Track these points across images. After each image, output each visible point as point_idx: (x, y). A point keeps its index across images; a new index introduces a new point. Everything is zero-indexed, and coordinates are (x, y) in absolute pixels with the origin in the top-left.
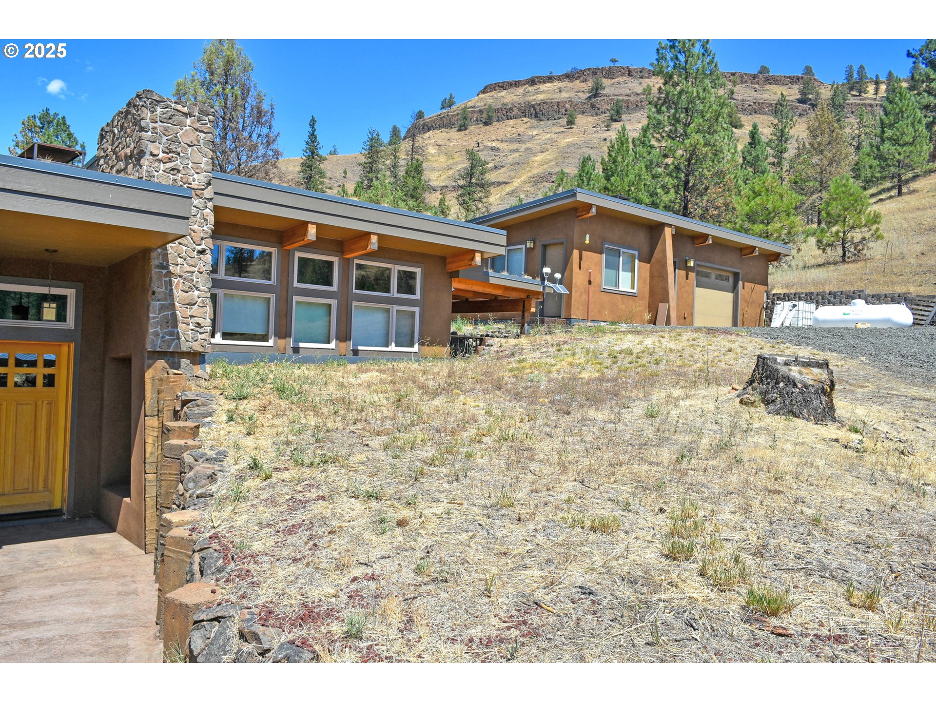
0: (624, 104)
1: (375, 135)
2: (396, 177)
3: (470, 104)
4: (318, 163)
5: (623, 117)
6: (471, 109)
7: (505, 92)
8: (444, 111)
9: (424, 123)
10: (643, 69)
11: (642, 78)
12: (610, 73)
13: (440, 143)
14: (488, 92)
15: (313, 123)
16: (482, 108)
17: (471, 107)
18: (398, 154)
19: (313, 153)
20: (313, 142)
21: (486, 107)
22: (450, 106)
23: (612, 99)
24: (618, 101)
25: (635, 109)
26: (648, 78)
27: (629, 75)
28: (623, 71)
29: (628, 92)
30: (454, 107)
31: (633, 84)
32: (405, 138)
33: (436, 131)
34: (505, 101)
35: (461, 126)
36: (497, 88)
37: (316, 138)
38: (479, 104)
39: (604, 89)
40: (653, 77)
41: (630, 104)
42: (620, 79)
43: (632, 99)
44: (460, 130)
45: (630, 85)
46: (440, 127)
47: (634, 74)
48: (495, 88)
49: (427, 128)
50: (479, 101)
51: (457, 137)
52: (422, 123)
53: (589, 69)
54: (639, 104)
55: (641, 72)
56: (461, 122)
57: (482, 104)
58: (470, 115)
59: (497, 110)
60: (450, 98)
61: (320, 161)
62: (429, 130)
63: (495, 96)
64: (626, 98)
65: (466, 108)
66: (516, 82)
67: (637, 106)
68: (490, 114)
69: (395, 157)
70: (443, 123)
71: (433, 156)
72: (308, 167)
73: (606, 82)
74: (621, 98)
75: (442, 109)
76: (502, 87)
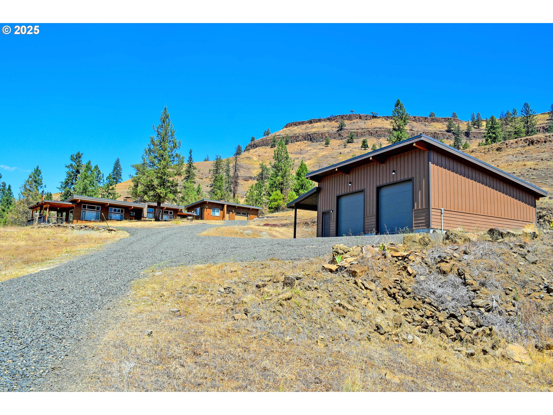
0: (355, 134)
2: (228, 176)
3: (278, 134)
4: (193, 170)
5: (354, 140)
6: (278, 137)
7: (297, 127)
8: (265, 137)
9: (254, 144)
10: (367, 115)
11: (366, 120)
12: (350, 118)
13: (260, 154)
14: (288, 127)
15: (191, 152)
16: (283, 136)
17: (278, 135)
18: (229, 165)
19: (190, 165)
20: (191, 160)
21: (286, 135)
22: (268, 135)
23: (349, 131)
24: (351, 133)
25: (361, 136)
26: (370, 120)
27: (360, 118)
28: (357, 116)
29: (358, 128)
30: (270, 135)
31: (361, 123)
32: (245, 151)
33: (260, 148)
34: (295, 132)
35: (272, 145)
36: (293, 125)
37: (192, 159)
38: (282, 134)
39: (345, 126)
40: (373, 119)
41: (358, 134)
42: (355, 121)
43: (359, 131)
44: (272, 147)
45: (360, 124)
46: (262, 146)
47: (362, 118)
48: (291, 125)
49: (255, 146)
50: (283, 132)
51: (270, 151)
52: (253, 143)
53: (339, 116)
54: (363, 134)
55: (366, 117)
56: (273, 143)
57: (284, 134)
58: (277, 140)
59: (291, 137)
60: (268, 131)
61: (194, 169)
62: (257, 147)
63: (291, 129)
64: (356, 131)
65: (274, 136)
66: (302, 122)
67: (362, 135)
68: (287, 139)
70: (264, 144)
71: (255, 162)
72: (188, 172)
73: (346, 122)
74: (354, 131)
75: (264, 136)
76: (295, 125)
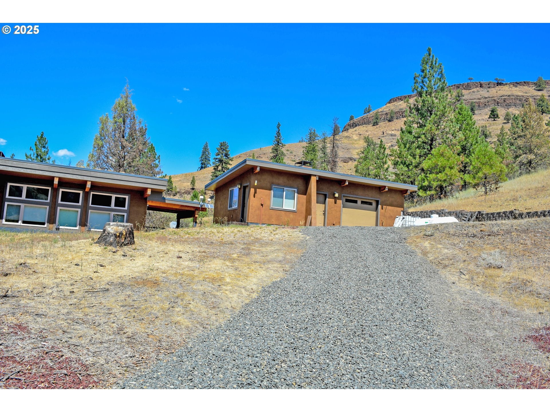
0: (476, 104)
1: (312, 131)
2: (325, 154)
3: (380, 110)
4: (281, 148)
5: (476, 112)
6: (381, 113)
7: (402, 101)
8: (366, 115)
9: (353, 122)
10: (490, 82)
11: (489, 88)
12: (468, 87)
13: (361, 133)
14: (392, 103)
15: (279, 126)
16: (387, 112)
17: (381, 112)
18: (326, 141)
19: (278, 142)
20: (278, 136)
21: (390, 111)
22: (369, 112)
23: (469, 102)
24: (472, 103)
25: (484, 107)
26: (494, 87)
27: (481, 87)
28: (476, 84)
29: (480, 97)
30: (371, 113)
31: (483, 92)
32: (343, 131)
33: (360, 127)
34: (401, 107)
35: (374, 123)
36: (397, 100)
37: (280, 134)
38: (386, 110)
39: (463, 96)
40: (497, 87)
41: (481, 104)
42: (475, 90)
43: (481, 101)
44: (374, 125)
45: (481, 93)
46: (362, 124)
47: (484, 86)
48: (396, 100)
49: (354, 125)
50: (387, 108)
51: (372, 129)
52: (352, 122)
53: (454, 85)
54: (487, 104)
55: (488, 84)
56: (375, 121)
57: (388, 109)
58: (380, 117)
59: (396, 113)
60: (369, 107)
61: (282, 146)
62: (356, 126)
63: (396, 104)
64: (477, 101)
65: (377, 113)
66: (409, 96)
67: (485, 105)
68: (392, 115)
69: (324, 142)
70: (365, 122)
71: (356, 141)
72: (275, 150)
73: (464, 92)
74: (475, 101)
75: (365, 113)
76: (401, 99)
